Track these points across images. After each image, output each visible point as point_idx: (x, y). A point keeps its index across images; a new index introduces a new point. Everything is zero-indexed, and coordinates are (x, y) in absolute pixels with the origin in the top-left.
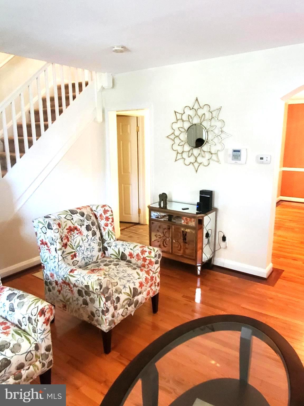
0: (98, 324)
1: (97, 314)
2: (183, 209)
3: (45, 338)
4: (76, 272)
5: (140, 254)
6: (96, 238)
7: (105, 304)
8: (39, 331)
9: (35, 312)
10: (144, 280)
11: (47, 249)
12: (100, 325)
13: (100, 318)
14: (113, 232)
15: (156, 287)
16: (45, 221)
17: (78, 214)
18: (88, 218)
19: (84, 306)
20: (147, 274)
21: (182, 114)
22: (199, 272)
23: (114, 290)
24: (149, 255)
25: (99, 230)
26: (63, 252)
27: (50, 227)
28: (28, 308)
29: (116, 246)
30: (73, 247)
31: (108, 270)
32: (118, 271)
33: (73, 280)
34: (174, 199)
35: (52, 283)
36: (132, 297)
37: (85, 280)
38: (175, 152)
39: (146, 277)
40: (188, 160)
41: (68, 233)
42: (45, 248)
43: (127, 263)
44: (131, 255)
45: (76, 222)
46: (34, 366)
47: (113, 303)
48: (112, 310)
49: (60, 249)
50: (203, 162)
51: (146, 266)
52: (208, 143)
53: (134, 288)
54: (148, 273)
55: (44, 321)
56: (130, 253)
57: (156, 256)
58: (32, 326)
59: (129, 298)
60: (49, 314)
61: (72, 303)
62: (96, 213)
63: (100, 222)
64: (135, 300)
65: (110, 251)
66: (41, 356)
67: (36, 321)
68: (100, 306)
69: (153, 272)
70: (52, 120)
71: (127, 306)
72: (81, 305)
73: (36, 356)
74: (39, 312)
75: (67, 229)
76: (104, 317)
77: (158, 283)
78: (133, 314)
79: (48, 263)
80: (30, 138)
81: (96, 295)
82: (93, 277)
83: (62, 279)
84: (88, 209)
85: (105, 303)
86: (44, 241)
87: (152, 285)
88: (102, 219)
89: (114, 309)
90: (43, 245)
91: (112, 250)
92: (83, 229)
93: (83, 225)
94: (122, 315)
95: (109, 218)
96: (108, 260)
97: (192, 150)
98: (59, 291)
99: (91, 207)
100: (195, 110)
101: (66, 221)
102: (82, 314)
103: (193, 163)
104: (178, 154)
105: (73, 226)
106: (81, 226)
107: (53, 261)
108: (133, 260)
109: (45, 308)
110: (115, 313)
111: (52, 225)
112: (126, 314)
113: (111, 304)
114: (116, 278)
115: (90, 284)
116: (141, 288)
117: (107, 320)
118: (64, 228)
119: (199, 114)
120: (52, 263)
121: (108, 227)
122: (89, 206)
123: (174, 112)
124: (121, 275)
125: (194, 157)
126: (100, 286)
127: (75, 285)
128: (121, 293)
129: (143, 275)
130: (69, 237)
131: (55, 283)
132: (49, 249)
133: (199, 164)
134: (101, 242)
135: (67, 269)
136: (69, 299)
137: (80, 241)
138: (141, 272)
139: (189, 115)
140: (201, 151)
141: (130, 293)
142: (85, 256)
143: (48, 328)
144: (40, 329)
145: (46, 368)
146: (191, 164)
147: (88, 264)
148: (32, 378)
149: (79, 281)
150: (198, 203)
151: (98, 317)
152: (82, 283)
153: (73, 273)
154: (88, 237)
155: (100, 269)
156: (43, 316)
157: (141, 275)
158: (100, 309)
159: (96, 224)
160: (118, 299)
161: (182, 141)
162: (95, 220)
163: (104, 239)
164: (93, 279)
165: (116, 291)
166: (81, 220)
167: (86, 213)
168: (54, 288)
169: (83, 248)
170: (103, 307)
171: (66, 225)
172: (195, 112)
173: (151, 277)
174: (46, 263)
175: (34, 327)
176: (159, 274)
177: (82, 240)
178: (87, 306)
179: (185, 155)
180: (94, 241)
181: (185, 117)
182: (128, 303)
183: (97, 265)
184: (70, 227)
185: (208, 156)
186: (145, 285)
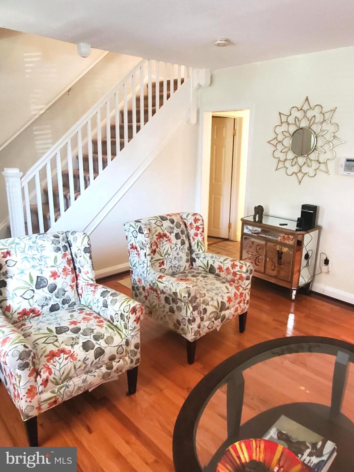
0: (184, 334)
1: (183, 323)
2: (281, 225)
3: (135, 336)
4: (164, 279)
5: (230, 268)
6: (185, 248)
7: (192, 314)
8: (130, 328)
9: (127, 309)
10: (233, 295)
11: (136, 254)
12: (185, 334)
13: (186, 327)
14: (202, 242)
15: (245, 305)
16: (137, 225)
17: (168, 221)
18: (178, 226)
19: (170, 313)
20: (236, 290)
21: (288, 116)
22: (293, 297)
23: (202, 301)
24: (240, 270)
25: (188, 240)
26: (152, 258)
27: (141, 231)
28: (121, 305)
29: (205, 258)
30: (161, 254)
31: (195, 281)
32: (206, 283)
33: (161, 286)
34: (271, 213)
35: (140, 288)
36: (219, 310)
37: (173, 287)
38: (276, 159)
39: (235, 292)
40: (291, 170)
41: (157, 239)
42: (134, 253)
43: (216, 276)
44: (220, 268)
45: (165, 229)
46: (124, 360)
47: (200, 313)
48: (198, 320)
49: (149, 255)
50: (308, 173)
51: (236, 282)
52: (317, 150)
53: (222, 302)
54: (237, 288)
55: (135, 319)
56: (219, 266)
57: (247, 271)
58: (124, 322)
59: (216, 311)
60: (140, 313)
61: (158, 310)
62: (186, 221)
63: (189, 231)
64: (222, 314)
65: (198, 263)
66: (131, 352)
67: (128, 318)
68: (187, 314)
69: (243, 288)
70: (144, 122)
71: (213, 319)
72: (167, 313)
73: (126, 351)
74: (131, 310)
75: (156, 235)
76: (190, 327)
77: (248, 301)
78: (218, 330)
79: (137, 268)
80: (122, 140)
81: (183, 304)
82: (182, 284)
83: (150, 285)
84: (178, 217)
85: (192, 312)
86: (134, 245)
87: (240, 302)
88: (192, 228)
89: (200, 320)
90: (133, 250)
91: (200, 262)
92: (172, 236)
93: (173, 232)
94: (207, 327)
95: (200, 228)
96: (196, 271)
97: (297, 158)
98: (146, 297)
99: (181, 214)
100: (304, 111)
101: (156, 227)
102: (168, 321)
103: (296, 174)
104: (280, 162)
105: (163, 232)
106: (170, 233)
107: (142, 266)
108: (223, 274)
109: (136, 307)
110: (201, 324)
111: (143, 230)
112: (212, 328)
113: (198, 314)
114: (204, 290)
115: (178, 291)
116: (230, 303)
117: (193, 330)
118: (154, 233)
119: (308, 116)
120: (141, 268)
121: (198, 237)
122: (179, 214)
123: (279, 114)
124: (209, 287)
125: (298, 166)
126: (188, 294)
127: (163, 292)
128: (208, 304)
129: (233, 290)
130: (158, 243)
131: (142, 288)
132: (139, 254)
133: (303, 175)
134: (189, 252)
135: (156, 275)
136: (156, 305)
137: (168, 249)
138: (230, 287)
139: (296, 117)
140: (307, 160)
141: (217, 306)
142: (172, 265)
143: (138, 326)
144: (131, 326)
145: (134, 365)
146: (294, 175)
147: (175, 274)
148: (121, 371)
149: (167, 287)
150: (298, 218)
151: (183, 326)
152: (170, 290)
153: (162, 279)
154: (177, 246)
155: (188, 280)
156: (134, 314)
157: (230, 290)
158: (187, 318)
159: (186, 233)
160: (205, 310)
161: (286, 147)
162: (185, 229)
163: (192, 250)
164: (183, 286)
165: (204, 302)
166: (171, 228)
167: (176, 221)
168: (141, 294)
169: (171, 256)
170: (189, 316)
171: (156, 231)
172: (303, 114)
173: (240, 293)
174: (135, 267)
175: (125, 323)
176: (249, 291)
177: (171, 248)
178: (173, 314)
179: (288, 164)
180: (183, 251)
181: (291, 120)
182: (215, 316)
183: (184, 275)
184: (159, 233)
185: (315, 165)
186: (234, 300)
